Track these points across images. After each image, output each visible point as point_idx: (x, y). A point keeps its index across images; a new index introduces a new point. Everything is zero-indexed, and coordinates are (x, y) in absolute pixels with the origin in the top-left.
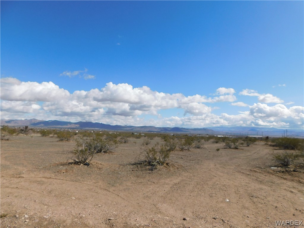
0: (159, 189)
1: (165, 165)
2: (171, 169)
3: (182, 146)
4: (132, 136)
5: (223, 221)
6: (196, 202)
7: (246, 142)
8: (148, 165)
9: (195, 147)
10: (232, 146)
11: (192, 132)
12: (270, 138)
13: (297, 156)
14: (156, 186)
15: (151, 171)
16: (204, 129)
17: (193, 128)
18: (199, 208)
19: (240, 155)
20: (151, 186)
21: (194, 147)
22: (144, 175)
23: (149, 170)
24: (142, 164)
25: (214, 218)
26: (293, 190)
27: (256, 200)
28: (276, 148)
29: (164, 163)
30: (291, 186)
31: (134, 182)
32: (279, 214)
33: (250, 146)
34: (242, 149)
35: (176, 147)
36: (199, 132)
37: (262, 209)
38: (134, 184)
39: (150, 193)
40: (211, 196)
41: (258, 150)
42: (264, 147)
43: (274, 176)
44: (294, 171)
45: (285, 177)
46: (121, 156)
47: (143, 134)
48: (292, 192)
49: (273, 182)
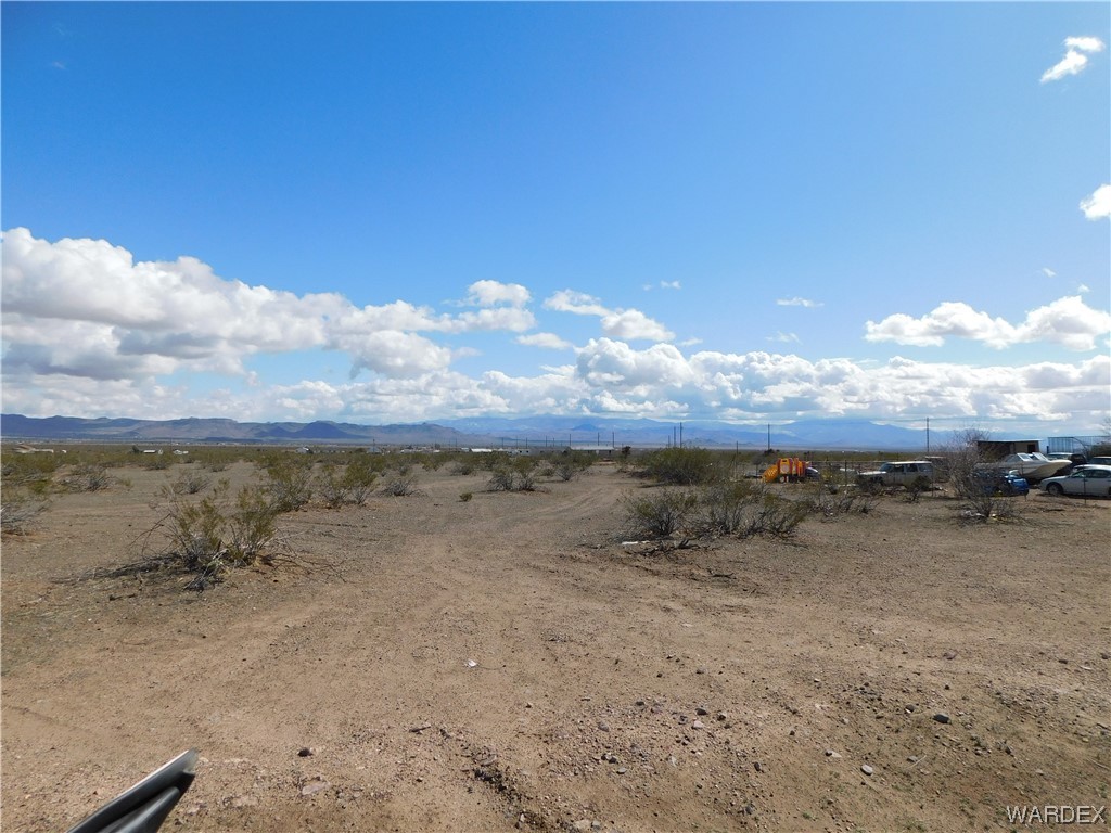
0: (220, 656)
1: (257, 563)
2: (282, 577)
3: (335, 489)
4: (132, 462)
5: (443, 733)
6: (362, 684)
7: (561, 467)
8: (186, 572)
9: (386, 491)
10: (516, 484)
11: (382, 439)
12: (637, 450)
13: (692, 502)
14: (212, 647)
15: (195, 593)
16: (426, 427)
17: (387, 424)
18: (369, 703)
19: (538, 510)
20: (190, 652)
21: (383, 492)
22: (164, 610)
23: (189, 589)
24: (157, 567)
25: (416, 731)
26: (671, 605)
27: (564, 649)
28: (648, 482)
29: (254, 558)
30: (668, 594)
31: (111, 644)
32: (621, 680)
33: (572, 478)
34: (548, 492)
35: (313, 495)
36: (408, 439)
37: (575, 676)
38: (113, 651)
39: (180, 678)
40: (417, 659)
41: (595, 490)
42: (615, 481)
43: (626, 568)
44: (682, 547)
45: (655, 567)
46: (68, 545)
47: (182, 449)
48: (667, 610)
49: (622, 587)
